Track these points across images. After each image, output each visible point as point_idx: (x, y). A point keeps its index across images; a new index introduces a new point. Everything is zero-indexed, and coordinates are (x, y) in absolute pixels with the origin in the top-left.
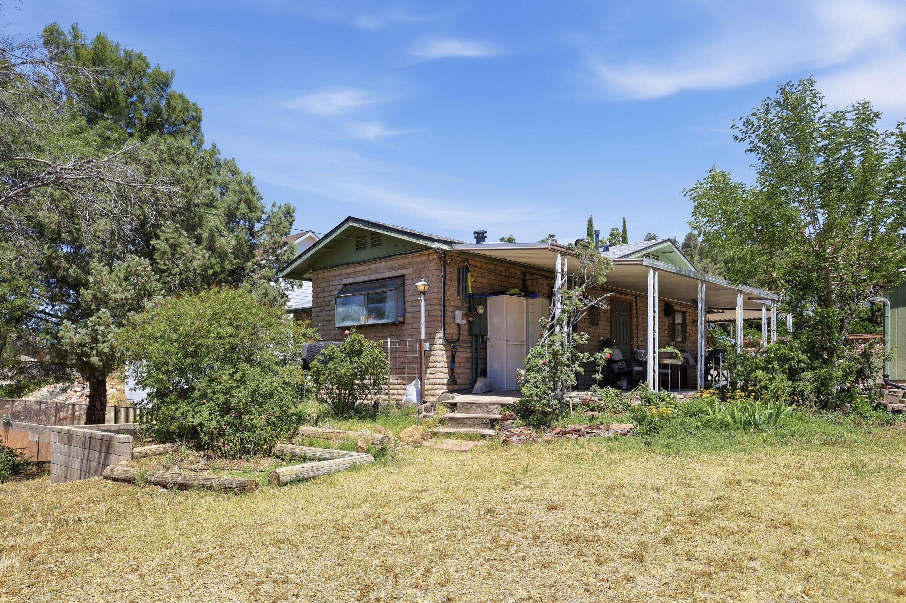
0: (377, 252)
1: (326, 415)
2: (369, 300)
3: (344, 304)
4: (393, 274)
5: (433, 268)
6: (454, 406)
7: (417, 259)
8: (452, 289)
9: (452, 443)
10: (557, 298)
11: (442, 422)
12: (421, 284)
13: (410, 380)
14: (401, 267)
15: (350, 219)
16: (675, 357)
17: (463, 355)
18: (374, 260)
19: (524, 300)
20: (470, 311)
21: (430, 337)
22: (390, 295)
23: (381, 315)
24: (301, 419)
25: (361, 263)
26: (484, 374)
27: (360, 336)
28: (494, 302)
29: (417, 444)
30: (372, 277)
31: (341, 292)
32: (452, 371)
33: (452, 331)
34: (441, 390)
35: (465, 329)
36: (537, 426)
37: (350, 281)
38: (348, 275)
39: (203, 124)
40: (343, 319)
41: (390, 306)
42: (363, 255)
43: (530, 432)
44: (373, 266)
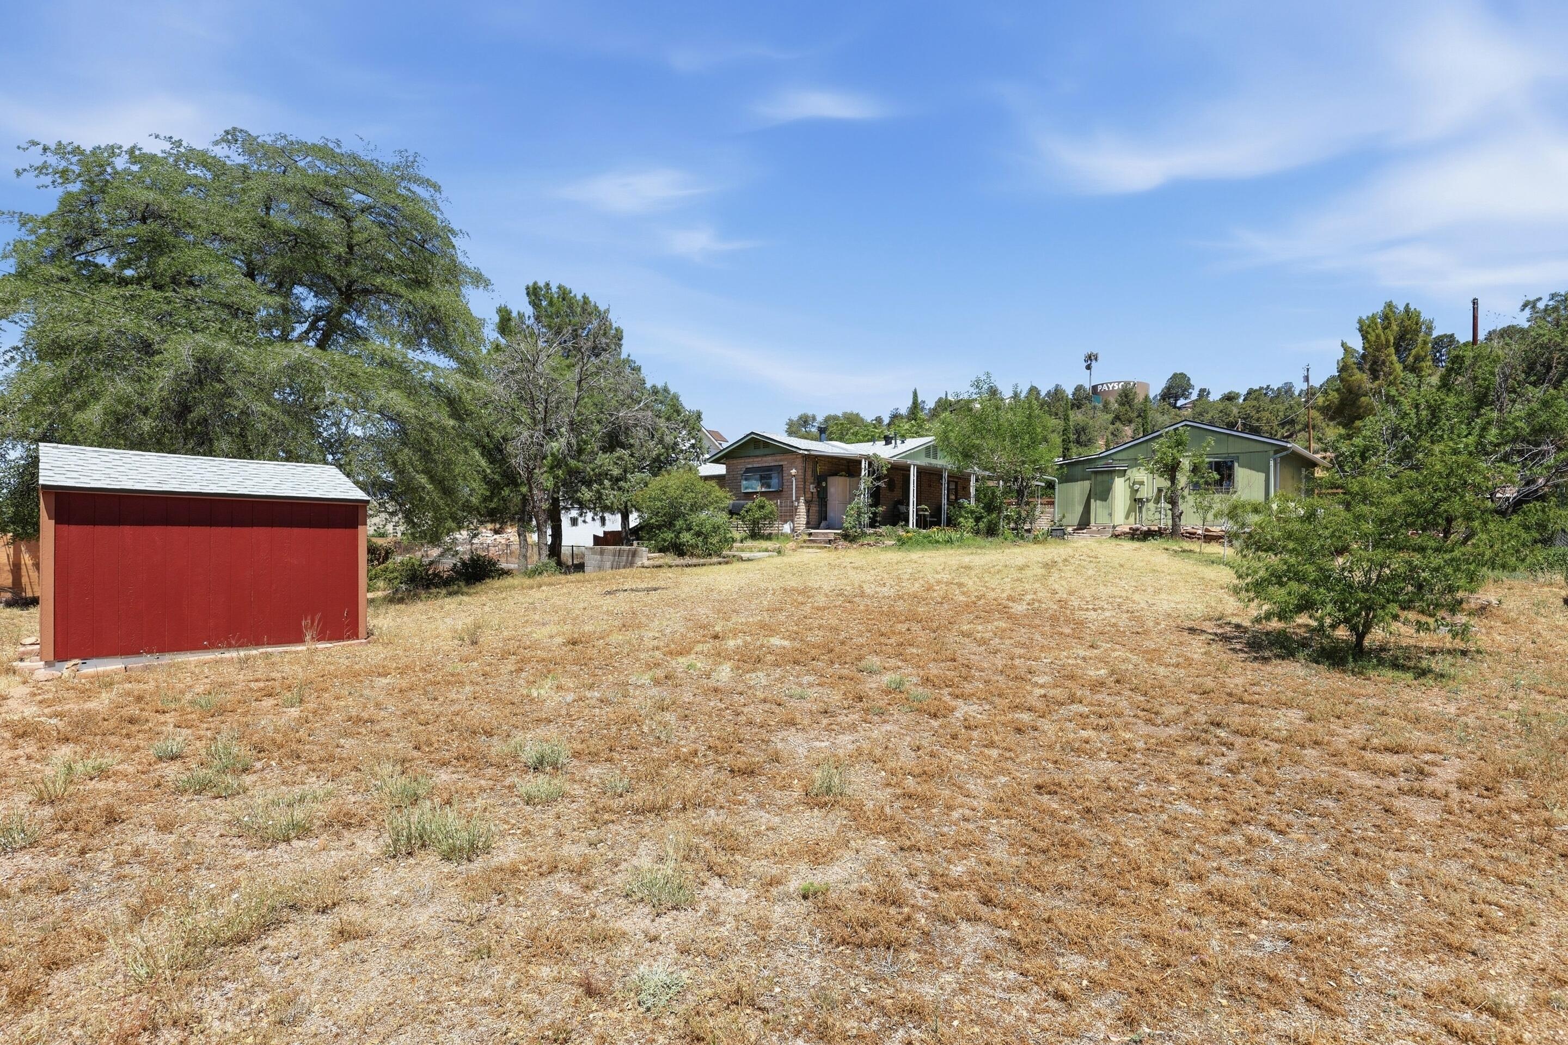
0: (767, 451)
1: (746, 538)
2: (762, 478)
3: (746, 479)
4: (777, 464)
5: (799, 462)
6: (810, 534)
7: (790, 456)
8: (809, 473)
9: (810, 550)
10: (862, 481)
11: (805, 542)
12: (793, 471)
13: (786, 522)
14: (780, 460)
15: (753, 433)
16: (926, 510)
17: (814, 509)
18: (765, 455)
19: (848, 479)
20: (818, 485)
21: (798, 499)
22: (774, 475)
23: (769, 486)
24: (734, 540)
25: (757, 456)
26: (826, 519)
27: (764, 499)
28: (832, 480)
29: (794, 550)
30: (764, 465)
31: (745, 472)
32: (808, 516)
33: (808, 495)
34: (802, 527)
35: (815, 496)
36: (850, 541)
37: (750, 466)
38: (749, 463)
39: (623, 342)
40: (746, 488)
41: (774, 481)
42: (758, 452)
43: (847, 544)
44: (765, 459)
